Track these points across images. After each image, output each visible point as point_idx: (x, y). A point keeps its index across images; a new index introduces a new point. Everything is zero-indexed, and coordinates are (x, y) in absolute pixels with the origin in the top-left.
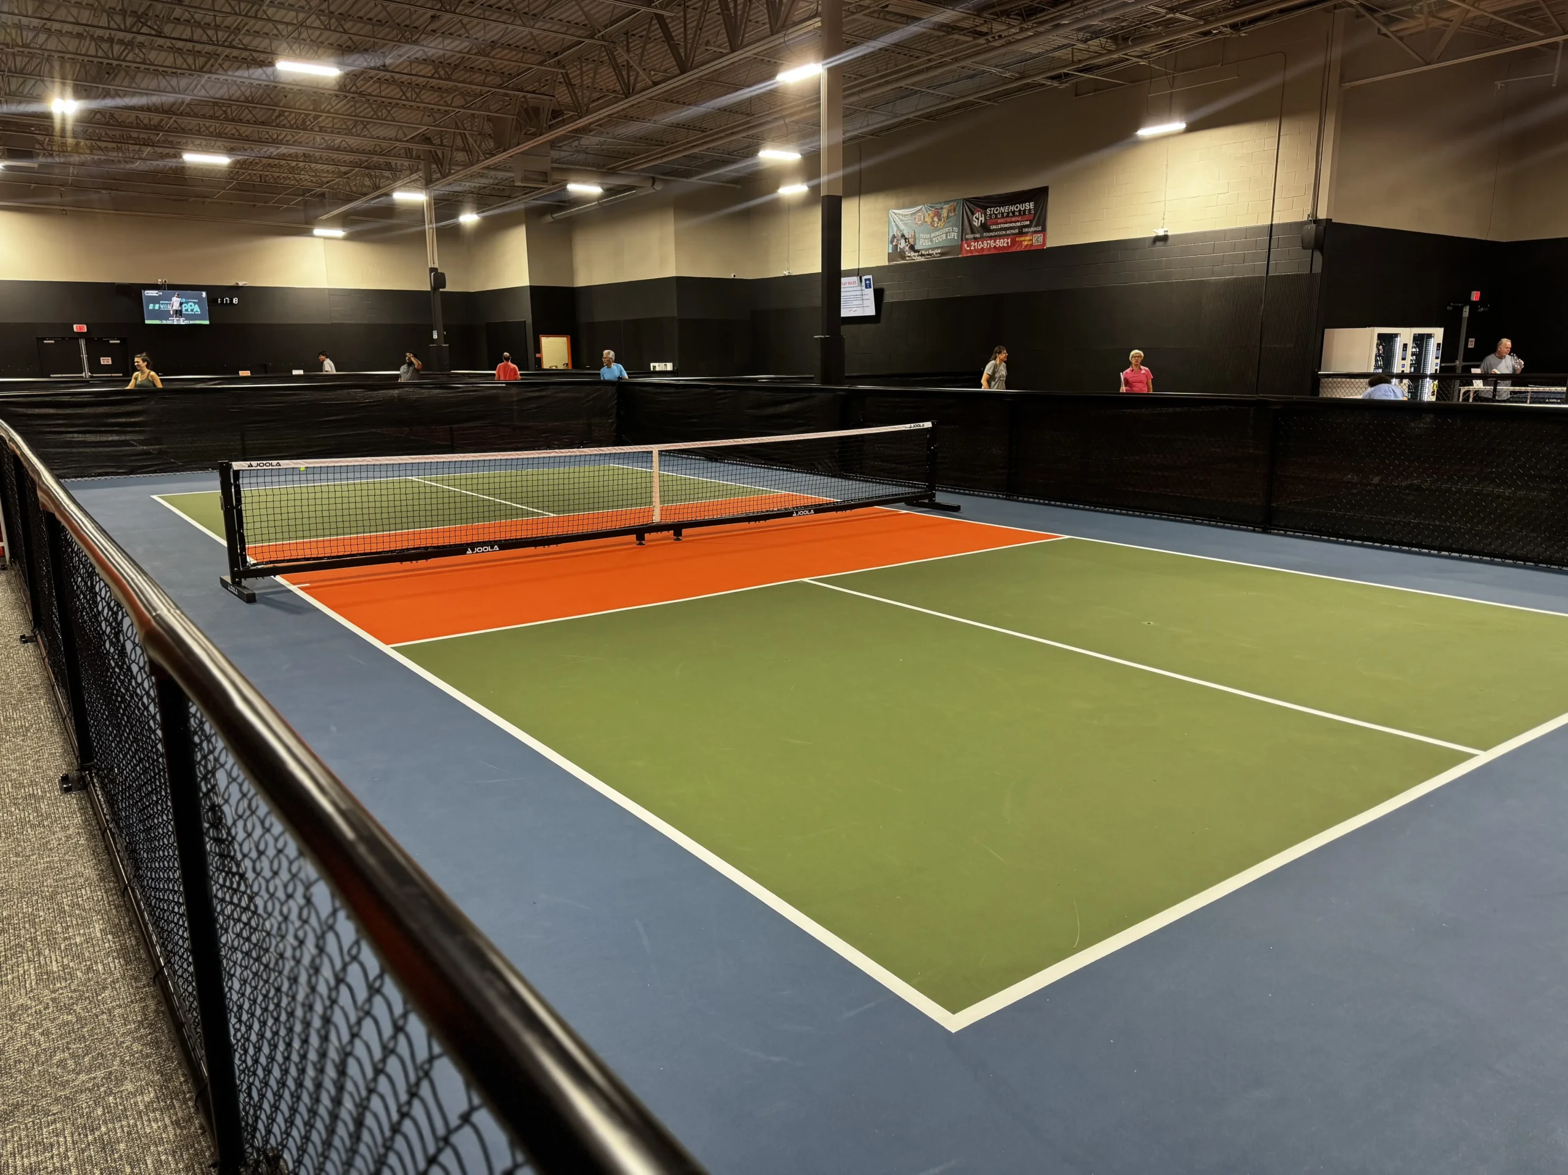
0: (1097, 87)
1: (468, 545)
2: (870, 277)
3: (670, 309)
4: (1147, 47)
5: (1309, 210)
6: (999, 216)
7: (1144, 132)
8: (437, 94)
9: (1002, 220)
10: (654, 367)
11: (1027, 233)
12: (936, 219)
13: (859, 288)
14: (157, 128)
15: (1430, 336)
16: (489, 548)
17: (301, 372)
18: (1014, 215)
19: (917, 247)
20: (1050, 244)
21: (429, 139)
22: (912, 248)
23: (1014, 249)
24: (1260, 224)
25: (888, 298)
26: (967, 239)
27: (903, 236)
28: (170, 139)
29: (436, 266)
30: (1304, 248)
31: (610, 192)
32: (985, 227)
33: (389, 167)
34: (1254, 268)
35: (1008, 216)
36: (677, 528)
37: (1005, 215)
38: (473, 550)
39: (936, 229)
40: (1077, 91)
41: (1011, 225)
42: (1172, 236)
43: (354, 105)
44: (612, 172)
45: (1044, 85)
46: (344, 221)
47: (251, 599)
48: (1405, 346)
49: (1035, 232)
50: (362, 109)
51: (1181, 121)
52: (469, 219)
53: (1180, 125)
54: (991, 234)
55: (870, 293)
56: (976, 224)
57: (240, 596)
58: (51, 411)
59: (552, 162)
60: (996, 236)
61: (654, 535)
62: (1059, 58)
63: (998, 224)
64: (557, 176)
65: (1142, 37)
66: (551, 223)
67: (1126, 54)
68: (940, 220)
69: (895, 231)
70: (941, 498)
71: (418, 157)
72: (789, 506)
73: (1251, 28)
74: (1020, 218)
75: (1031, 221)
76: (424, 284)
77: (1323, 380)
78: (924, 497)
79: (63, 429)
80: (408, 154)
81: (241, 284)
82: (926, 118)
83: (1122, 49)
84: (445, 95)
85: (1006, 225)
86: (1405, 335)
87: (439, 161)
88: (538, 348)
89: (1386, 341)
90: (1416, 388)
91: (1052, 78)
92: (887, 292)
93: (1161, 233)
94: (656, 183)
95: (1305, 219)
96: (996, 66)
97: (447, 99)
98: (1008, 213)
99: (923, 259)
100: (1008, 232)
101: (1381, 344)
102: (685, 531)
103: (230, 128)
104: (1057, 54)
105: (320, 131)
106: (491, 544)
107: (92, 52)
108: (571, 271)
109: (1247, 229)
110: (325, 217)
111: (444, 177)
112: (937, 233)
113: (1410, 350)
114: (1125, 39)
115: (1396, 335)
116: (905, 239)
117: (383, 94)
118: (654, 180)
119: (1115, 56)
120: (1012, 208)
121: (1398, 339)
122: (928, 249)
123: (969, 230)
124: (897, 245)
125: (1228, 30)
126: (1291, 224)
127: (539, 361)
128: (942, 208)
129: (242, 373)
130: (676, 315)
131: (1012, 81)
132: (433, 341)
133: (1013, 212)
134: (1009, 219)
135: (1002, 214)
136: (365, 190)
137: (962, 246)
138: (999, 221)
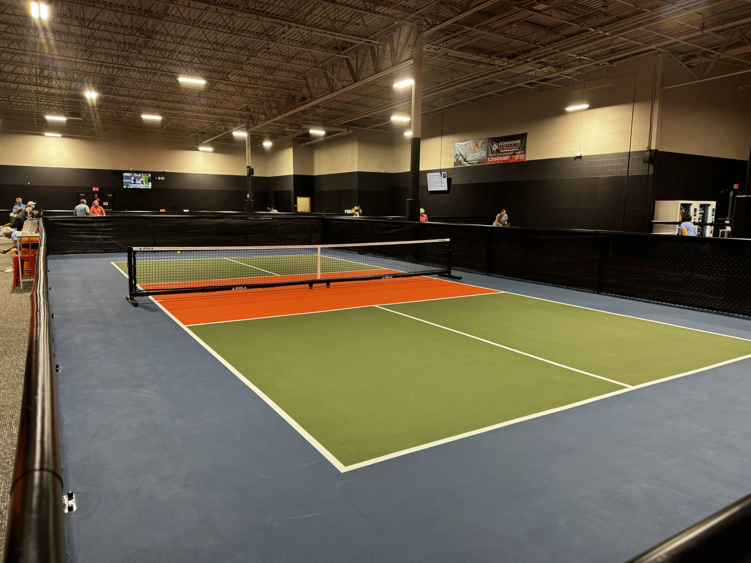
0: (549, 88)
1: (233, 286)
2: (445, 173)
3: (354, 186)
4: (571, 70)
5: (647, 145)
6: (504, 146)
7: (569, 109)
8: (252, 90)
9: (506, 148)
10: (347, 212)
11: (517, 154)
12: (476, 147)
13: (440, 178)
14: (133, 103)
15: (709, 205)
16: (242, 288)
17: (187, 211)
18: (511, 146)
19: (467, 160)
20: (528, 159)
21: (249, 109)
22: (465, 160)
23: (511, 161)
24: (624, 151)
25: (453, 182)
26: (490, 157)
27: (461, 154)
28: (138, 108)
29: (250, 165)
30: (644, 162)
31: (328, 134)
32: (498, 151)
33: (232, 121)
34: (622, 172)
35: (508, 146)
36: (328, 282)
37: (507, 145)
38: (235, 288)
39: (476, 152)
40: (541, 89)
41: (510, 150)
42: (584, 156)
43: (216, 95)
44: (330, 125)
45: (524, 87)
46: (211, 144)
47: (136, 305)
48: (695, 210)
49: (521, 154)
50: (220, 96)
51: (586, 104)
52: (267, 144)
53: (586, 106)
54: (501, 154)
55: (445, 180)
56: (494, 150)
57: (132, 304)
58: (74, 225)
59: (303, 120)
60: (503, 155)
61: (317, 285)
62: (531, 75)
63: (503, 149)
64: (304, 127)
65: (568, 66)
66: (304, 147)
67: (561, 74)
68: (478, 148)
69: (457, 152)
70: (454, 273)
71: (244, 117)
72: (381, 274)
73: (618, 62)
74: (514, 147)
75: (519, 149)
76: (244, 173)
77: (655, 225)
78: (446, 272)
79: (78, 233)
80: (241, 116)
81: (166, 171)
82: (472, 102)
83: (559, 71)
84: (255, 90)
85: (507, 150)
86: (695, 205)
87: (252, 118)
88: (296, 203)
89: (686, 207)
90: (703, 229)
91: (527, 84)
92: (453, 180)
93: (578, 155)
94: (350, 130)
95: (645, 149)
96: (501, 79)
97: (256, 92)
98: (509, 145)
99: (470, 165)
100: (509, 153)
101: (683, 208)
102: (331, 284)
103: (163, 104)
104: (529, 73)
105: (202, 106)
106: (243, 286)
107: (106, 72)
108: (312, 168)
109: (618, 153)
110: (204, 142)
111: (255, 126)
112: (476, 153)
113: (698, 212)
114: (560, 67)
115: (691, 204)
116: (462, 156)
117: (228, 90)
118: (349, 129)
119: (555, 75)
120: (510, 143)
121: (692, 206)
122: (472, 161)
123: (491, 152)
124: (458, 159)
125: (607, 63)
126: (639, 152)
127: (296, 208)
128: (479, 142)
129: (162, 210)
130: (357, 188)
131: (507, 86)
132: (247, 198)
133: (511, 145)
134: (509, 148)
135: (506, 145)
136: (222, 130)
137: (487, 159)
138: (504, 148)
